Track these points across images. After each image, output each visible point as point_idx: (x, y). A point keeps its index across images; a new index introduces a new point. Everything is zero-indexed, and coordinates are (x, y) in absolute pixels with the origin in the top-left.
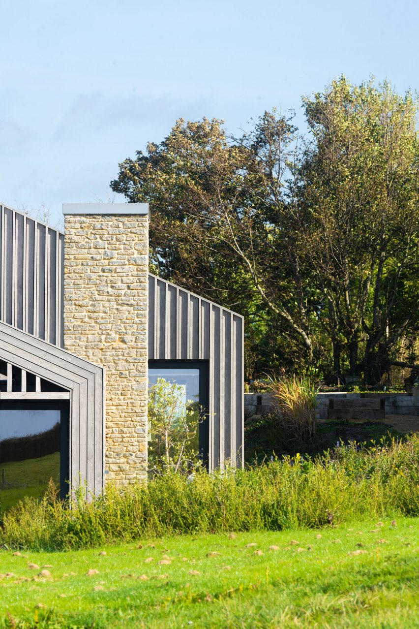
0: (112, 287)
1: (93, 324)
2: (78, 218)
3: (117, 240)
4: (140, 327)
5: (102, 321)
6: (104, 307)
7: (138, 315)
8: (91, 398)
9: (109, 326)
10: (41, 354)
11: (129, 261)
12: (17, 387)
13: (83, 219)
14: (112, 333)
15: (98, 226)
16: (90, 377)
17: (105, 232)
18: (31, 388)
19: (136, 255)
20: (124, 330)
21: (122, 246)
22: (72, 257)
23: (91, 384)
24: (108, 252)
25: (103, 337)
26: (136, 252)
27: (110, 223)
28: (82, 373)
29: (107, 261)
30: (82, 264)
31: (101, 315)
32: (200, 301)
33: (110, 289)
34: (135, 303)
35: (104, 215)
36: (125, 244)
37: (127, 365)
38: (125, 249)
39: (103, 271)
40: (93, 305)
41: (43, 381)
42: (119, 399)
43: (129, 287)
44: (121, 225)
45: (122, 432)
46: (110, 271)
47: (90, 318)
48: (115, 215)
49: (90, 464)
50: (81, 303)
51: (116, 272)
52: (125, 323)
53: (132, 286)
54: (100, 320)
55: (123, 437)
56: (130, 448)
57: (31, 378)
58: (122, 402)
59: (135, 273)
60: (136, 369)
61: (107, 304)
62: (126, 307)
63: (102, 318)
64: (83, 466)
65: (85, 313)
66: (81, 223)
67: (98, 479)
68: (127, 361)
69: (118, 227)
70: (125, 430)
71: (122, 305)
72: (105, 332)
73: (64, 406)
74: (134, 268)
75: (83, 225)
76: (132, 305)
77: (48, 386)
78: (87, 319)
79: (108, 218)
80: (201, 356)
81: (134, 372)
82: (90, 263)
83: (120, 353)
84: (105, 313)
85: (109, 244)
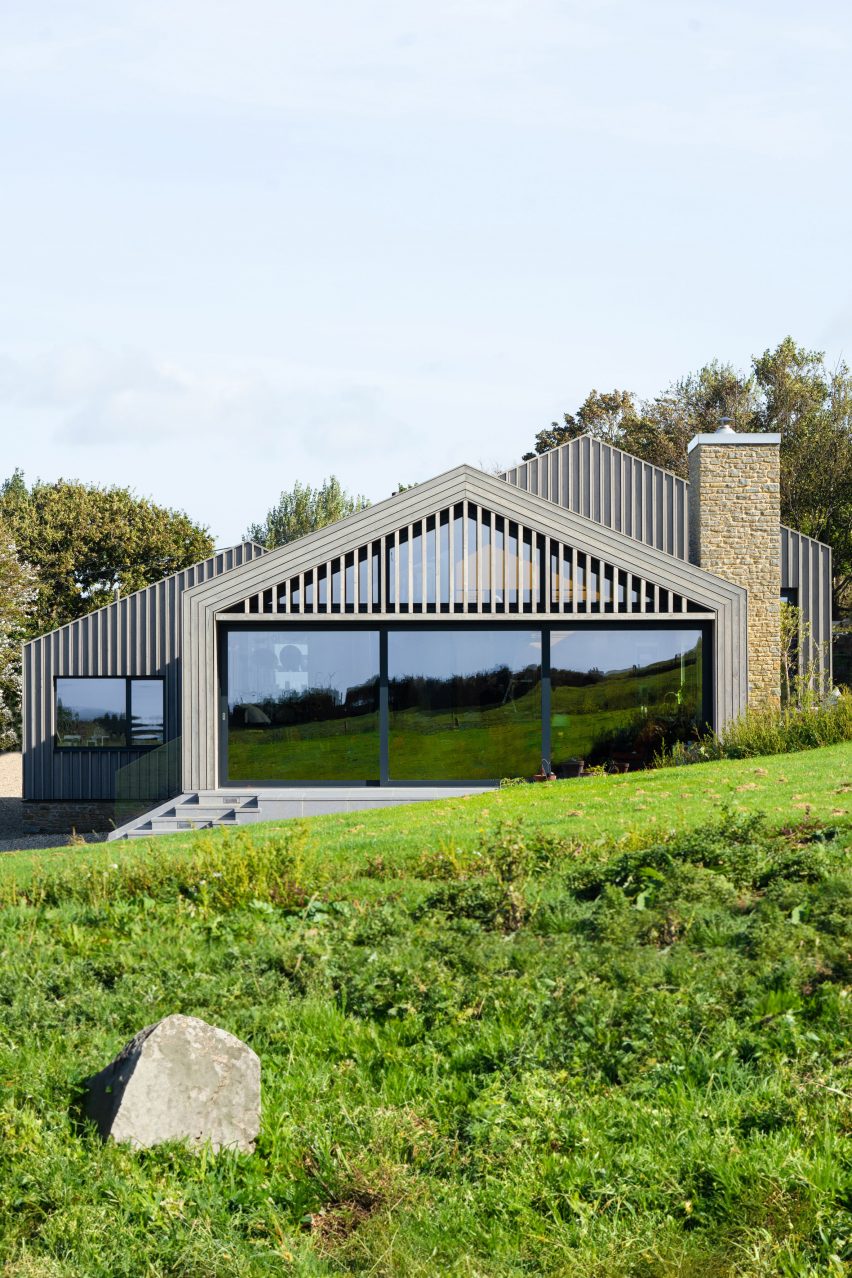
0: (746, 513)
1: (728, 549)
2: (713, 448)
3: (751, 468)
4: (774, 552)
5: (737, 546)
6: (739, 532)
7: (771, 540)
8: (735, 618)
9: (744, 550)
10: (687, 577)
11: (762, 488)
12: (664, 608)
13: (717, 448)
14: (747, 557)
15: (732, 455)
16: (735, 598)
17: (740, 462)
18: (678, 608)
19: (769, 483)
20: (758, 554)
21: (756, 475)
22: (708, 485)
23: (735, 604)
24: (743, 480)
25: (738, 561)
26: (769, 480)
27: (744, 453)
28: (727, 594)
29: (741, 489)
30: (718, 492)
31: (736, 540)
32: (789, 534)
33: (744, 516)
34: (768, 529)
35: (738, 445)
36: (758, 472)
37: (761, 588)
38: (758, 477)
39: (738, 498)
40: (729, 531)
41: (689, 602)
42: (754, 620)
43: (762, 514)
44: (754, 454)
45: (757, 651)
46: (745, 498)
47: (725, 543)
48: (748, 445)
49: (735, 681)
50: (716, 529)
51: (750, 499)
52: (758, 547)
53: (765, 513)
54: (735, 545)
55: (758, 656)
56: (765, 666)
57: (678, 599)
58: (757, 623)
59: (768, 500)
60: (770, 592)
61: (742, 530)
62: (759, 533)
63: (737, 543)
64: (728, 683)
65: (720, 538)
66: (716, 452)
67: (743, 695)
68: (761, 584)
69: (751, 456)
70: (760, 649)
71: (756, 531)
72: (740, 556)
73: (708, 627)
74: (767, 495)
75: (718, 454)
76: (765, 531)
77: (693, 607)
78: (722, 545)
79: (742, 448)
80: (791, 585)
81: (768, 595)
82: (726, 490)
83: (754, 576)
84: (740, 538)
85: (743, 472)
